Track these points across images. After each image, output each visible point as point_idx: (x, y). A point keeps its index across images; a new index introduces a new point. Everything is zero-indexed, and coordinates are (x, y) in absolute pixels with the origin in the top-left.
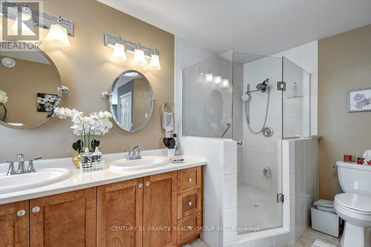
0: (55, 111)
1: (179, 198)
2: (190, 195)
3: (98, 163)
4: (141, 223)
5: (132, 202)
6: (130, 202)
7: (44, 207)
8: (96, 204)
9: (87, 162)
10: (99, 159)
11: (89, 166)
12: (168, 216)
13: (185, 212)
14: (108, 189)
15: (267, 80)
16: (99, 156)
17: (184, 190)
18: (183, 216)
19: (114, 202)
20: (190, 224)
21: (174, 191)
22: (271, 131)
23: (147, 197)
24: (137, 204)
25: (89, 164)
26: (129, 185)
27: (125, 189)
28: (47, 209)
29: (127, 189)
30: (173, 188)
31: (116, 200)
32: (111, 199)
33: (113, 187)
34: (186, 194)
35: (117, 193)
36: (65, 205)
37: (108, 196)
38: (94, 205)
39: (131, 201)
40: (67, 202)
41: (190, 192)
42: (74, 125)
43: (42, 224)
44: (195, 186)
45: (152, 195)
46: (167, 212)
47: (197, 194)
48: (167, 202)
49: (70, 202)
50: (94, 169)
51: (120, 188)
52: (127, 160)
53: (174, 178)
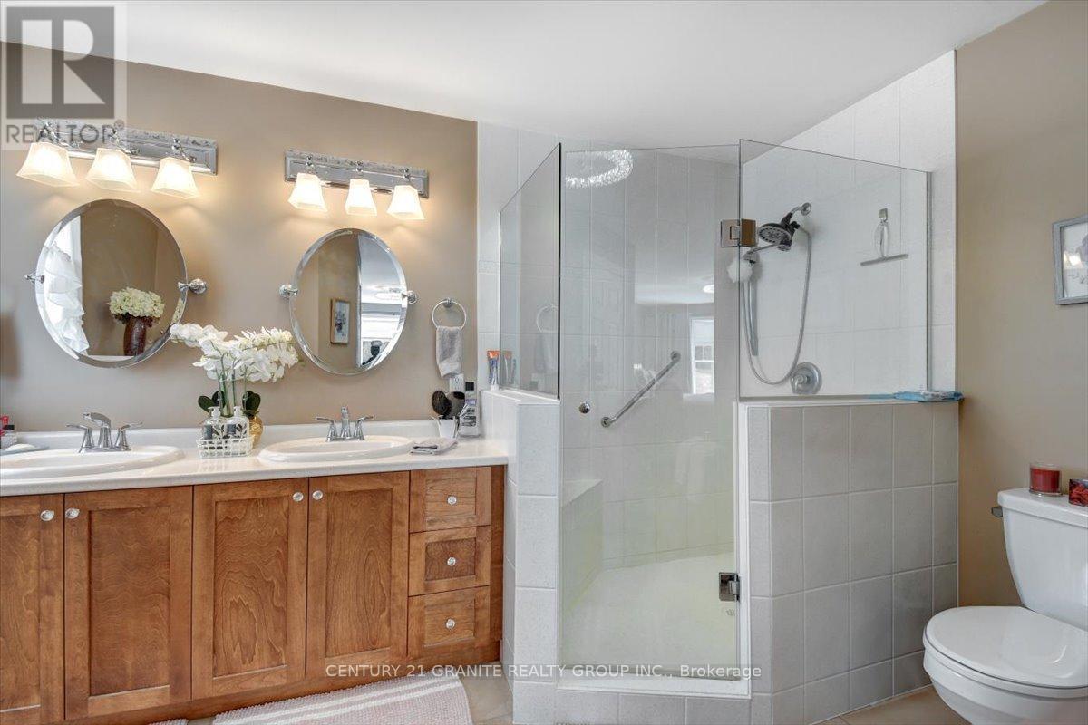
0: (172, 330)
1: (414, 541)
2: (453, 538)
3: (234, 441)
4: (301, 583)
5: (278, 533)
6: (276, 533)
7: (90, 512)
8: (191, 521)
9: (211, 438)
10: (238, 433)
11: (215, 446)
12: (382, 582)
13: (434, 581)
14: (218, 495)
15: (805, 209)
16: (237, 426)
17: (432, 522)
18: (428, 590)
19: (236, 524)
20: (453, 614)
21: (400, 523)
22: (814, 376)
23: (319, 526)
24: (293, 539)
25: (215, 441)
26: (270, 492)
27: (263, 499)
28: (96, 517)
29: (265, 500)
30: (397, 516)
31: (239, 521)
32: (227, 518)
33: (231, 491)
34: (437, 533)
35: (241, 505)
36: (131, 514)
37: (221, 509)
38: (188, 524)
39: (277, 529)
40: (133, 509)
41: (454, 531)
42: (203, 359)
43: (86, 542)
44: (468, 519)
45: (336, 525)
46: (378, 572)
47: (478, 541)
48: (378, 546)
49: (139, 509)
50: (227, 454)
51: (248, 496)
52: (327, 441)
53: (400, 489)
